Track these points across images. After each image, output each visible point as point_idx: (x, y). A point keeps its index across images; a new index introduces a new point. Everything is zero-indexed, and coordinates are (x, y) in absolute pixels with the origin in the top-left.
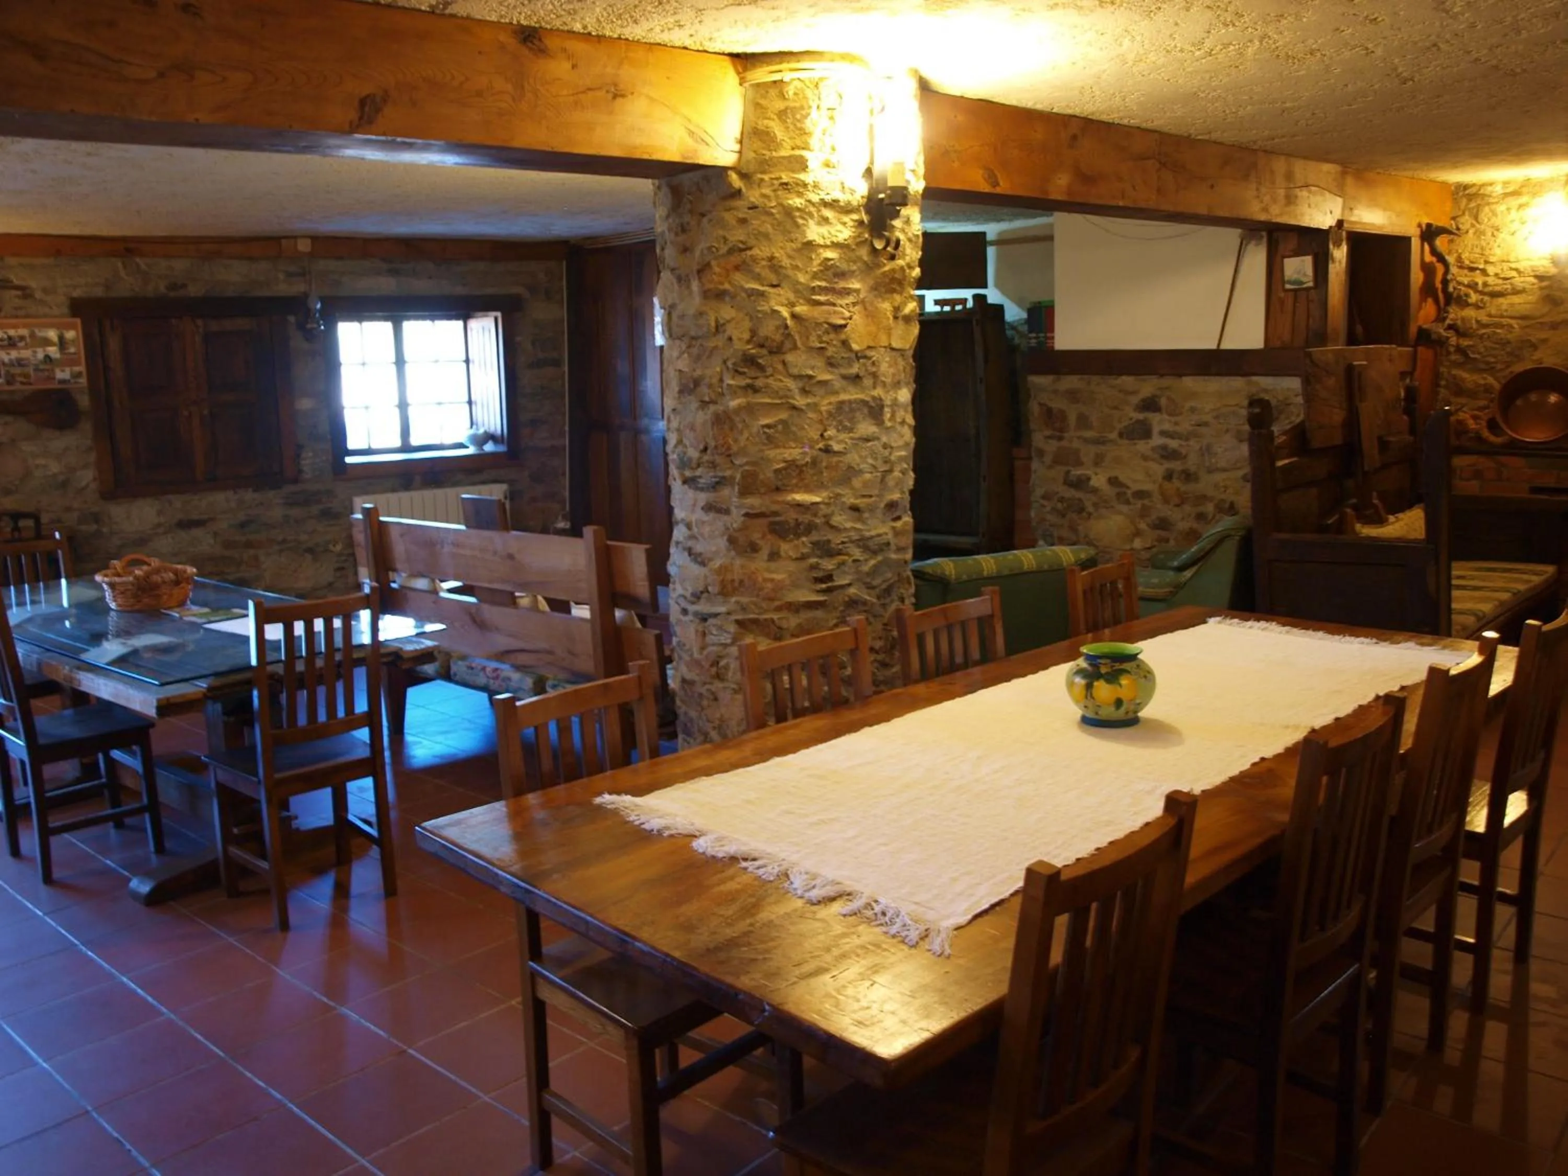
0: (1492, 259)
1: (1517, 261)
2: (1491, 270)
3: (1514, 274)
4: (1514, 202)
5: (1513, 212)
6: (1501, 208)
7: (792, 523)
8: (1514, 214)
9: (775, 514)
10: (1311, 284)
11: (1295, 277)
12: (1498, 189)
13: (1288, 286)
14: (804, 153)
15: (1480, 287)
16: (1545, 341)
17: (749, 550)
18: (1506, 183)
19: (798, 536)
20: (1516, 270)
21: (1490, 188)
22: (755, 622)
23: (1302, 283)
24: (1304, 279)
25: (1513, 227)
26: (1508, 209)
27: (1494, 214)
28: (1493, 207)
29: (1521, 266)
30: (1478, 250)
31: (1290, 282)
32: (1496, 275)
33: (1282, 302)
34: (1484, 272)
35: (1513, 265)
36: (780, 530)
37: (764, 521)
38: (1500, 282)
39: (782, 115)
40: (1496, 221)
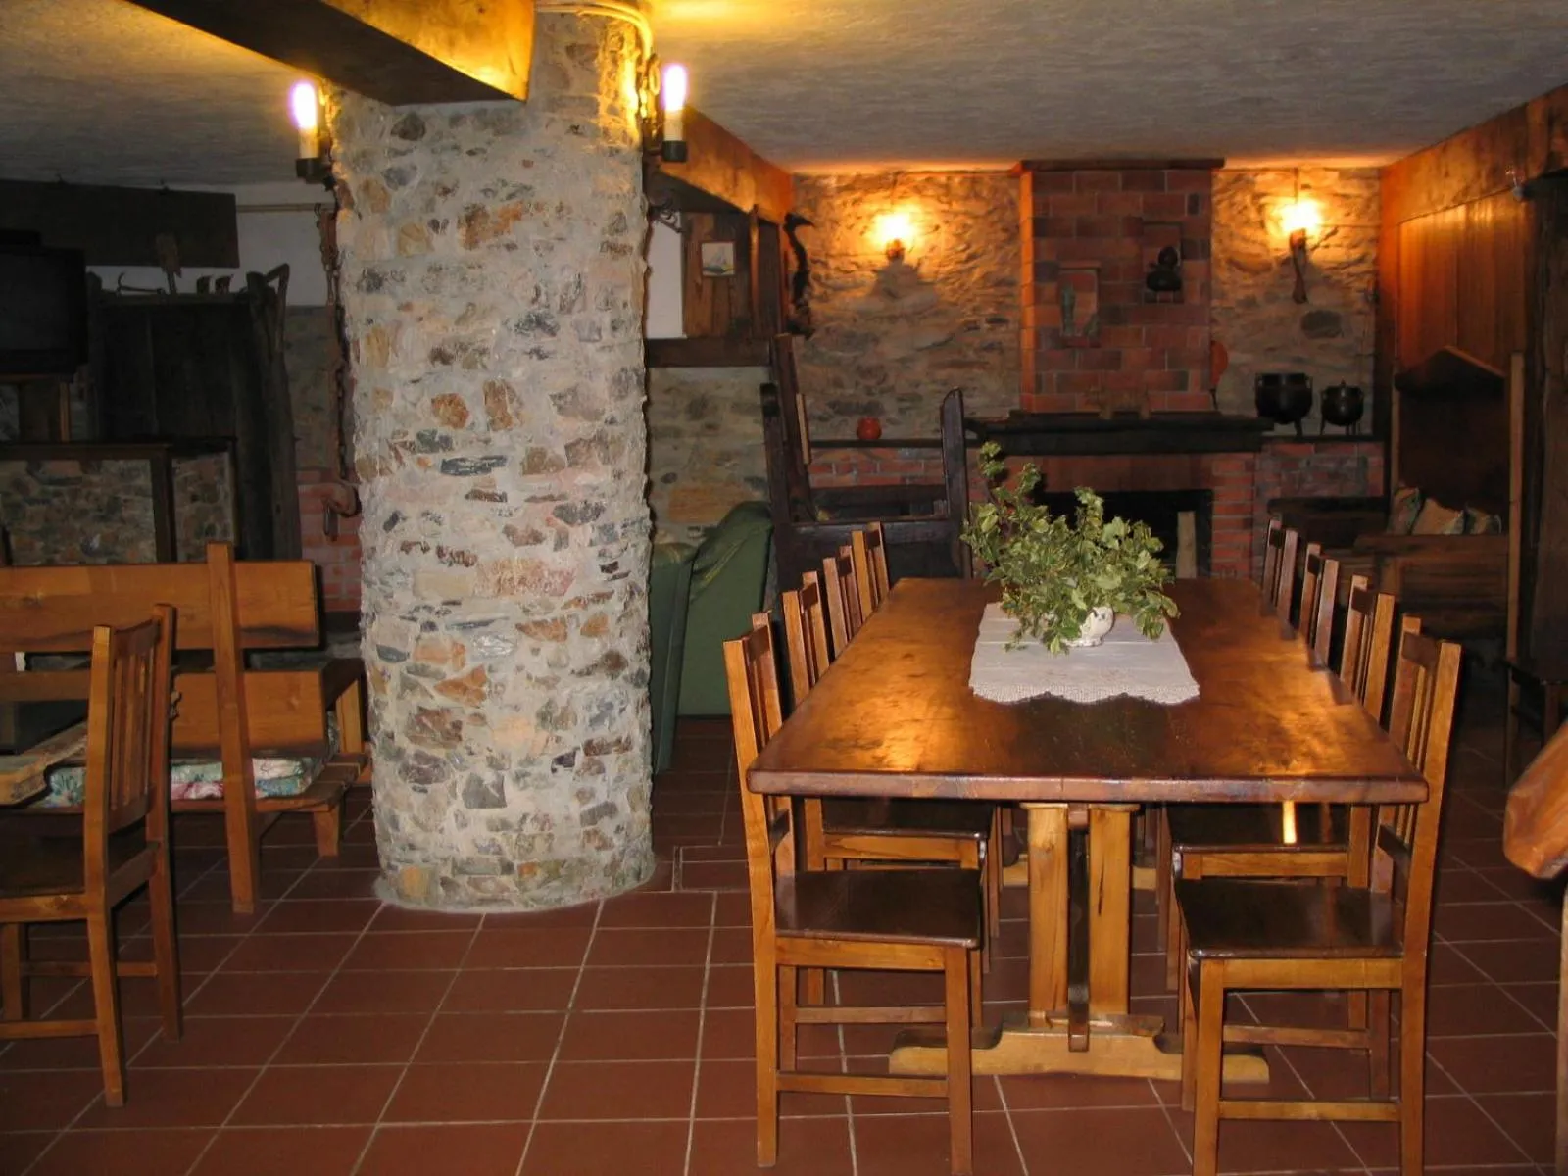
0: (833, 252)
1: (855, 255)
2: (832, 263)
3: (853, 268)
4: (850, 197)
5: (849, 205)
6: (838, 202)
7: (580, 506)
8: (849, 209)
9: (563, 496)
10: (732, 273)
11: (713, 264)
12: (833, 183)
13: (706, 273)
14: (595, 95)
15: (823, 281)
16: (886, 334)
17: (531, 541)
18: (840, 178)
19: (585, 520)
20: (856, 264)
21: (825, 182)
22: (540, 624)
23: (722, 271)
24: (724, 268)
25: (851, 221)
26: (844, 204)
27: (832, 207)
28: (830, 200)
29: (861, 260)
30: (819, 242)
31: (708, 269)
32: (838, 269)
33: (699, 289)
34: (825, 265)
35: (853, 259)
36: (567, 514)
37: (551, 506)
38: (841, 274)
39: (571, 50)
40: (835, 214)
